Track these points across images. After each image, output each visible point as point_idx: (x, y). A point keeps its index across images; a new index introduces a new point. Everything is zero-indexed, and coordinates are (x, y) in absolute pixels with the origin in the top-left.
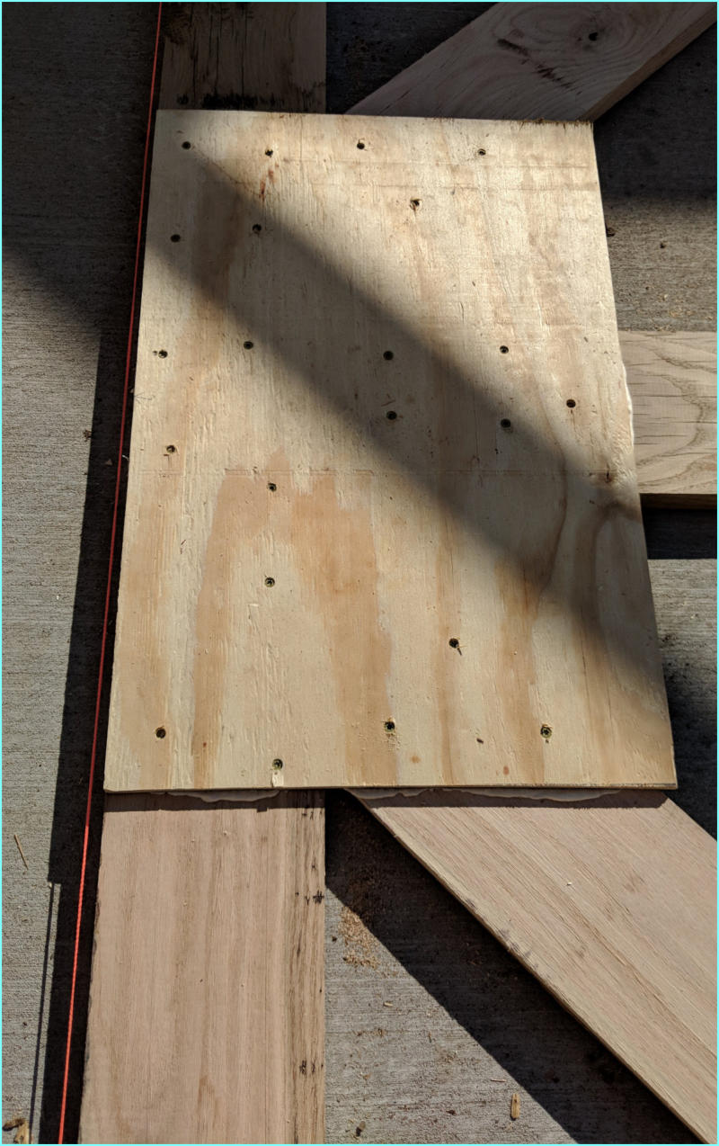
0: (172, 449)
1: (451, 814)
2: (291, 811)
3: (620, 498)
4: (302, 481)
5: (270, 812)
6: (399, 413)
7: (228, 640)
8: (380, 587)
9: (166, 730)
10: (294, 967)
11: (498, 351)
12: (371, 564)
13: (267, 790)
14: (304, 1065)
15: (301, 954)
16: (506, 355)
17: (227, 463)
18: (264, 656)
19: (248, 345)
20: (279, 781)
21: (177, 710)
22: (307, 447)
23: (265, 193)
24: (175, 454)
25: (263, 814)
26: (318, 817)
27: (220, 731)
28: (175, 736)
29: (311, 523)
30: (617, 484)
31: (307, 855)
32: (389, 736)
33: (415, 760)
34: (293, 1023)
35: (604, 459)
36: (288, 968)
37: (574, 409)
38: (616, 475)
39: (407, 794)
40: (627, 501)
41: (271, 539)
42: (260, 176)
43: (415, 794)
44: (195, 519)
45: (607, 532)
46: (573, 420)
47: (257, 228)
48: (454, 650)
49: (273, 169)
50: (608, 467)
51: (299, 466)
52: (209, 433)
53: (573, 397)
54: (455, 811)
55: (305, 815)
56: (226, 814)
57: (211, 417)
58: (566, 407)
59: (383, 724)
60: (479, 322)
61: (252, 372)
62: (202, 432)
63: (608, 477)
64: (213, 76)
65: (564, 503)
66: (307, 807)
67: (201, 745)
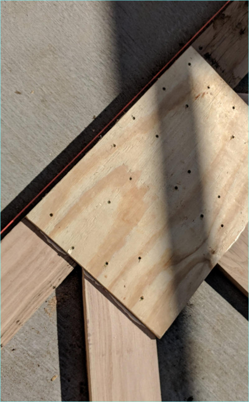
0: (115, 146)
1: (102, 297)
2: (65, 262)
3: (212, 260)
4: (139, 184)
5: (60, 257)
6: (178, 189)
7: (87, 207)
8: (134, 228)
9: (53, 216)
10: (35, 297)
11: (217, 196)
12: (138, 220)
13: (64, 252)
14: (18, 321)
15: (39, 296)
16: (218, 199)
17: (125, 162)
18: (92, 219)
19: (157, 136)
20: (70, 252)
21: (60, 213)
22: (148, 177)
23: (198, 98)
24: (114, 147)
25: (58, 256)
26: (71, 269)
27: (66, 228)
28: (54, 219)
29: (132, 197)
30: (214, 256)
31: (61, 275)
32: (104, 265)
33: (106, 277)
34: (24, 310)
35: (217, 247)
36: (33, 297)
37: (222, 228)
38: (216, 254)
39: (96, 283)
40: (212, 262)
41: (119, 192)
42: (200, 92)
43: (98, 284)
44: (105, 169)
45: (200, 265)
46: (219, 230)
47: (187, 106)
48: (138, 260)
49: (206, 93)
50: (216, 249)
51: (142, 179)
52: (127, 150)
53: (224, 225)
54: (104, 297)
55: (68, 266)
56: (49, 248)
57: (131, 147)
58: (220, 226)
59: (106, 262)
60: (219, 184)
61: (152, 144)
62: (126, 148)
63: (214, 252)
64: (214, 48)
65: (197, 249)
66: (70, 264)
67: (59, 226)
